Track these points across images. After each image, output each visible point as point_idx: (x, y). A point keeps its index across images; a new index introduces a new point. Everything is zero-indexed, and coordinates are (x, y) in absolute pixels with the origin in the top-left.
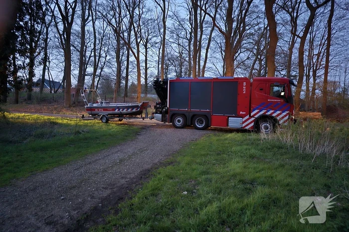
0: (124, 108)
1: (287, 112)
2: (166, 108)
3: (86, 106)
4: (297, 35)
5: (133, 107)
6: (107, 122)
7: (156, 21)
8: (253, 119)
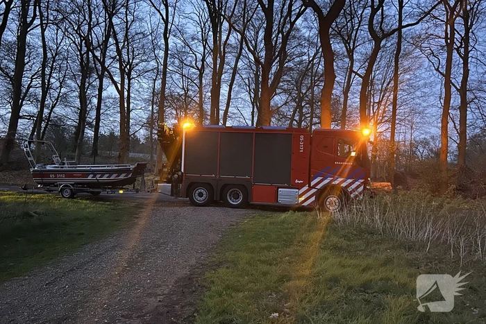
0: (103, 172)
1: (362, 181)
2: (180, 173)
3: (32, 170)
4: (354, 72)
5: (119, 172)
6: (72, 196)
7: (150, 37)
8: (314, 191)
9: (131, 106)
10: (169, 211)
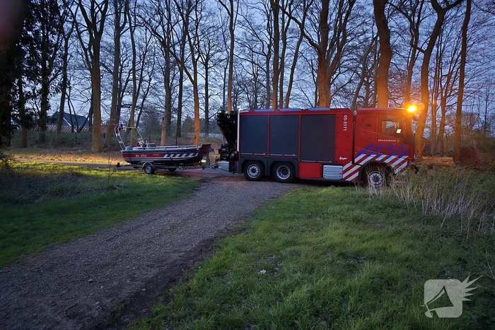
0: (175, 152)
1: (406, 157)
2: (236, 152)
3: (122, 151)
4: (418, 48)
5: (188, 152)
6: (153, 172)
7: (220, 30)
8: (357, 167)
9: (209, 92)
10: (225, 184)
